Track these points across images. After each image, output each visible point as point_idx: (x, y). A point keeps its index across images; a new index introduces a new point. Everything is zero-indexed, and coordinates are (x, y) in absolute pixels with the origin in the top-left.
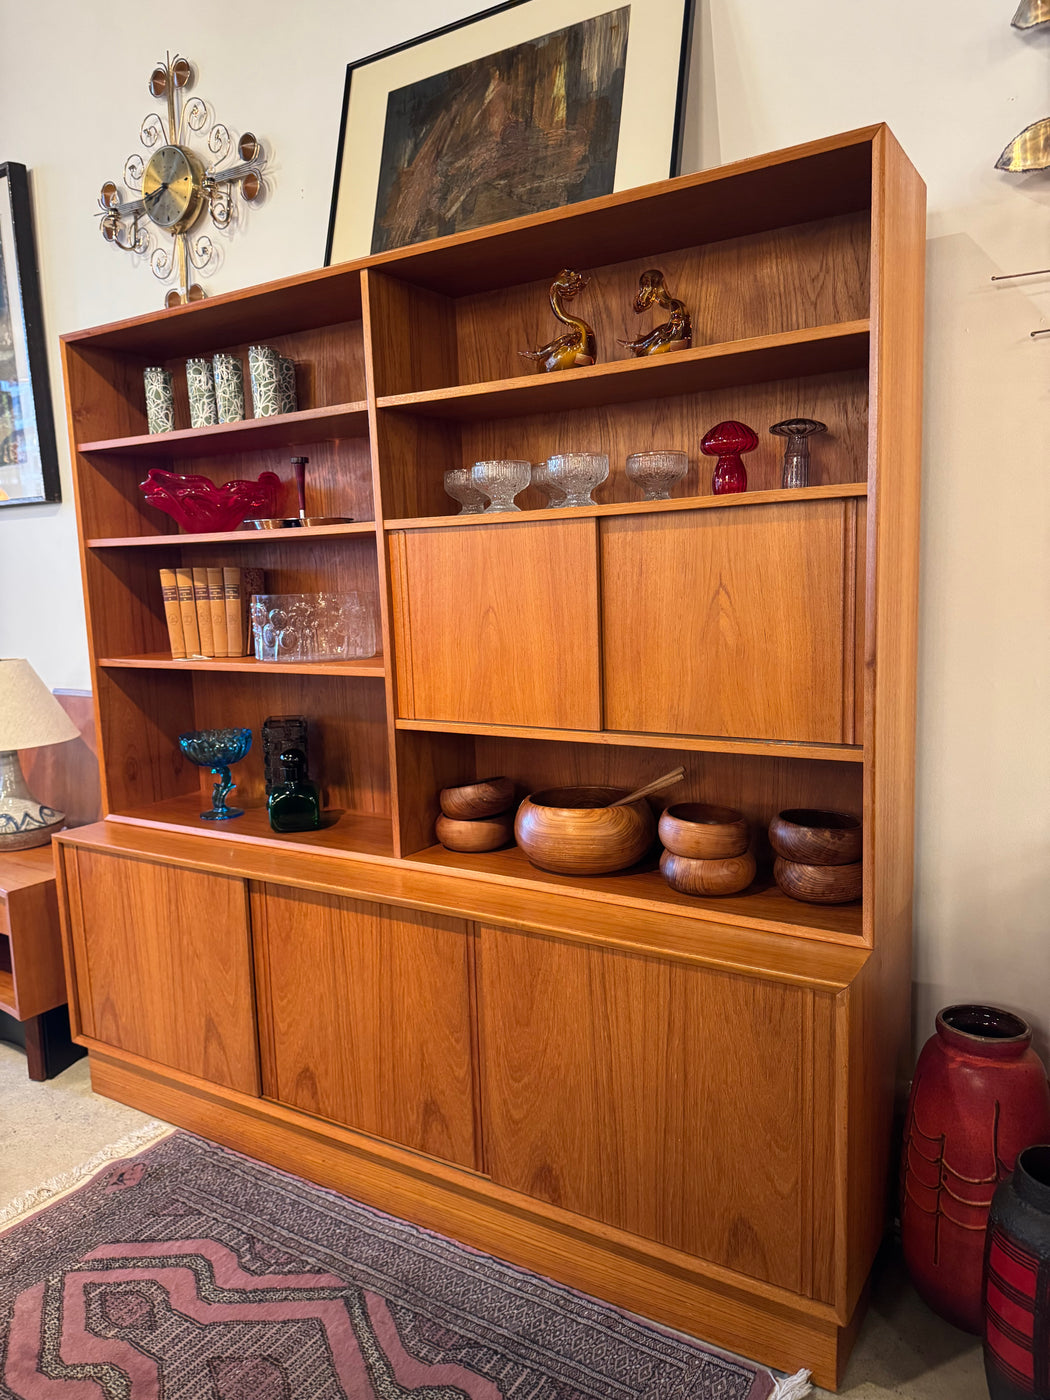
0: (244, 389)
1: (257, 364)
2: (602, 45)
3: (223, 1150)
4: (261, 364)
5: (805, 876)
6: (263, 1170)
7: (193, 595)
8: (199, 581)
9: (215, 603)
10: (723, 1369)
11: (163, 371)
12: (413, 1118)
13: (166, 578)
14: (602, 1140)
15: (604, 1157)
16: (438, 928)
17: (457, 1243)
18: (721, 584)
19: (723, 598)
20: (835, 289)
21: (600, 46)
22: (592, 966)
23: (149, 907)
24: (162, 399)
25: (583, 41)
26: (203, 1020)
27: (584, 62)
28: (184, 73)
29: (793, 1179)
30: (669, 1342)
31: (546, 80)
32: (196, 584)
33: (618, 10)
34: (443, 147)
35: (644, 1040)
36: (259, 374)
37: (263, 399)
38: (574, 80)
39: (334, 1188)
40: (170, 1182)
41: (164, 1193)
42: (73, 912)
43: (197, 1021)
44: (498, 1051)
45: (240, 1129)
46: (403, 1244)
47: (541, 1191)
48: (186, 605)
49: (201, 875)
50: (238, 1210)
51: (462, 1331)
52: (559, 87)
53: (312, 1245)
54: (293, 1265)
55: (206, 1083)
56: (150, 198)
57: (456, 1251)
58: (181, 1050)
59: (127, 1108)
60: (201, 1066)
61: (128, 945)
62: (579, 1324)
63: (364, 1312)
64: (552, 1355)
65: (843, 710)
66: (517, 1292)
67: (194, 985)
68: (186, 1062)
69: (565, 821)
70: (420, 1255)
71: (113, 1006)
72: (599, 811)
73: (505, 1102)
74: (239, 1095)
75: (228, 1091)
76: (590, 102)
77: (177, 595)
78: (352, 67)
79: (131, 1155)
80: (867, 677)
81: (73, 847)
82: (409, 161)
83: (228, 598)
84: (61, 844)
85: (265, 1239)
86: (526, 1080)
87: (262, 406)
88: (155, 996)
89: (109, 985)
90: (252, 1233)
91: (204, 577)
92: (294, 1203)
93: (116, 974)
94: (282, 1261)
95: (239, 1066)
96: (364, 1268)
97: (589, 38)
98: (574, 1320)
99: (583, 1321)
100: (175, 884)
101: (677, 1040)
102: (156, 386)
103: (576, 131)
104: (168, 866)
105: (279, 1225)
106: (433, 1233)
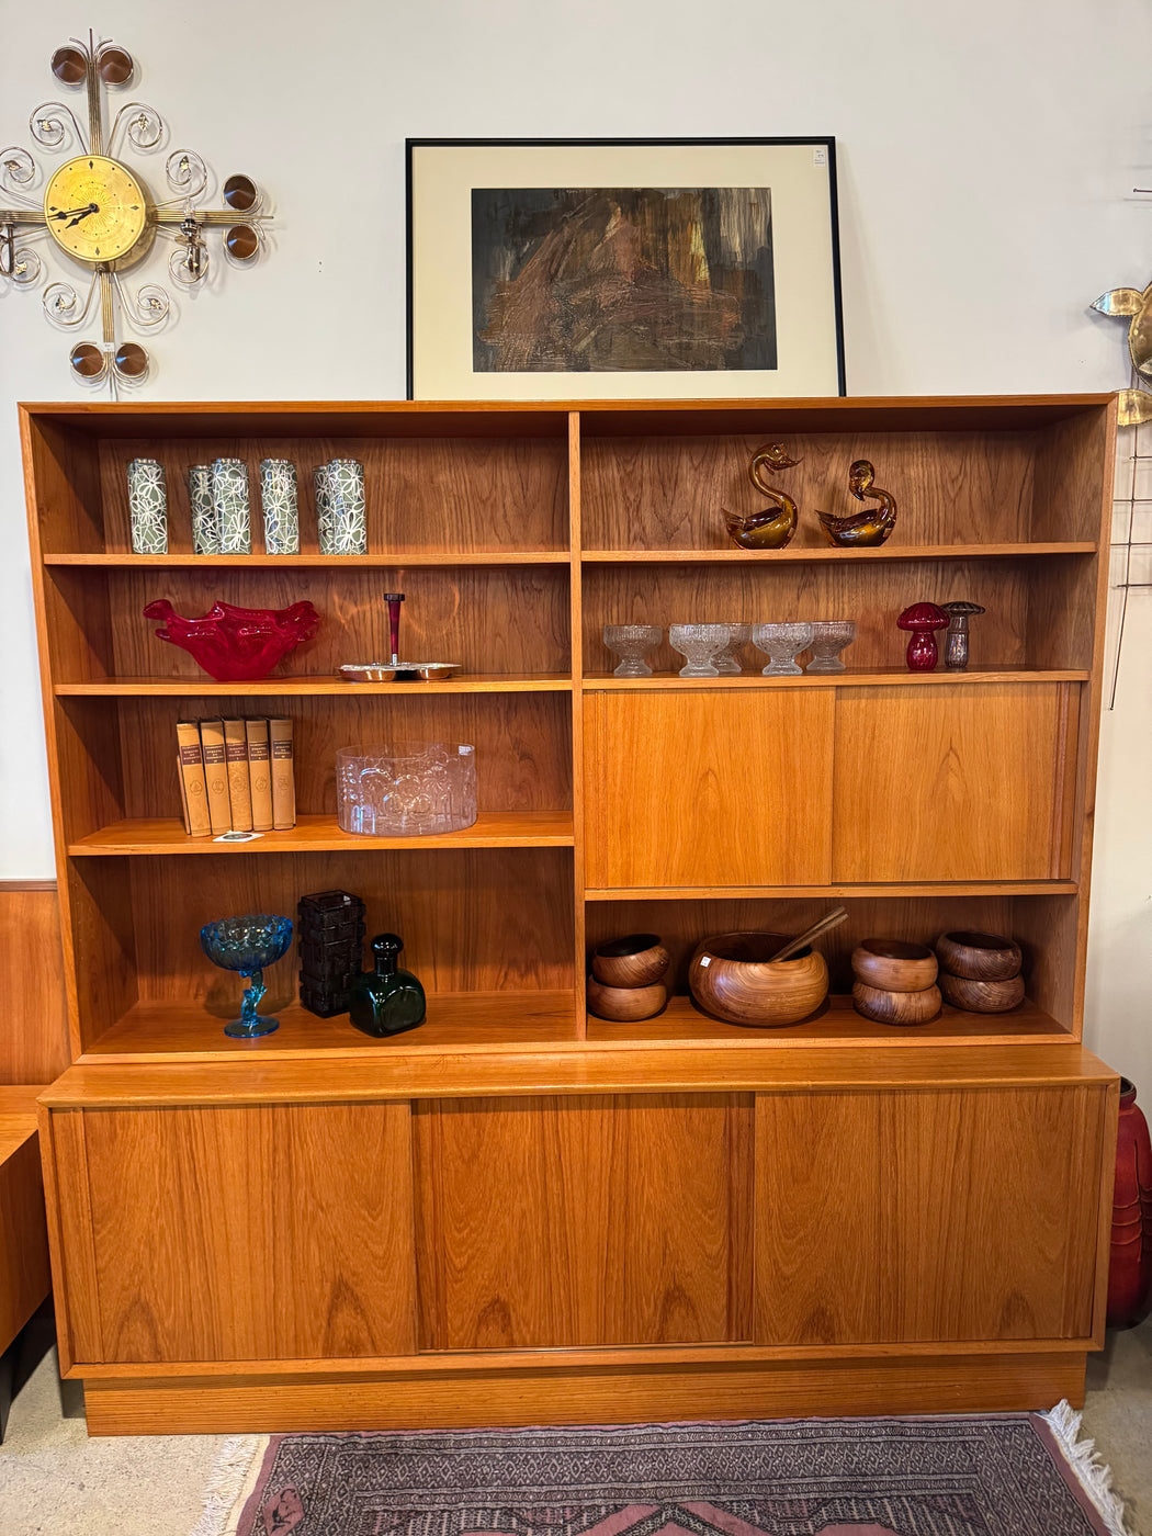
0: (310, 507)
1: (349, 481)
2: (742, 219)
3: (360, 1436)
4: (353, 481)
6: (434, 1437)
7: (225, 755)
8: (233, 736)
9: (259, 767)
10: (1006, 1427)
11: (160, 464)
12: (648, 1312)
13: (186, 735)
14: (882, 1267)
15: (884, 1282)
16: (692, 1106)
17: (711, 1423)
18: (951, 748)
19: (952, 760)
20: (970, 491)
21: (739, 217)
22: (883, 1109)
23: (233, 1164)
24: (160, 501)
25: (719, 208)
26: (328, 1288)
27: (722, 228)
28: (119, 67)
29: (1062, 1245)
30: (952, 1425)
31: (680, 235)
32: (228, 740)
33: (756, 189)
34: (557, 271)
35: (932, 1164)
36: (350, 493)
37: (354, 523)
38: (714, 244)
39: (534, 1423)
40: (341, 1496)
41: (347, 1512)
42: (68, 1201)
43: (317, 1290)
44: (770, 1216)
45: (385, 1403)
46: (663, 1446)
47: (812, 1337)
48: (214, 769)
49: (337, 1108)
50: (458, 1490)
51: (802, 1496)
52: (697, 245)
53: (579, 1487)
54: (585, 1515)
55: (329, 1362)
56: (62, 216)
57: (716, 1429)
58: (283, 1334)
59: (168, 1438)
60: (320, 1344)
61: (185, 1223)
62: (878, 1443)
63: (704, 1524)
64: (888, 1478)
65: (1052, 851)
66: (805, 1441)
67: (314, 1246)
68: (292, 1346)
69: (786, 975)
70: (689, 1449)
71: (145, 1309)
72: (806, 960)
73: (775, 1262)
74: (390, 1360)
75: (370, 1360)
76: (735, 271)
77: (200, 756)
78: (411, 144)
79: (250, 1487)
80: (1086, 825)
81: (75, 1110)
82: (511, 275)
83: (279, 756)
84: (50, 1109)
85: (524, 1504)
86: (802, 1233)
87: (353, 531)
88: (236, 1277)
89: (141, 1283)
90: (503, 1505)
91: (242, 732)
92: (509, 1456)
93: (156, 1266)
94: (568, 1517)
95: (389, 1326)
96: (655, 1484)
97: (728, 207)
98: (872, 1443)
99: (880, 1439)
100: (288, 1125)
101: (964, 1157)
102: (153, 483)
103: (724, 296)
104: (274, 1105)
105: (520, 1485)
106: (679, 1424)
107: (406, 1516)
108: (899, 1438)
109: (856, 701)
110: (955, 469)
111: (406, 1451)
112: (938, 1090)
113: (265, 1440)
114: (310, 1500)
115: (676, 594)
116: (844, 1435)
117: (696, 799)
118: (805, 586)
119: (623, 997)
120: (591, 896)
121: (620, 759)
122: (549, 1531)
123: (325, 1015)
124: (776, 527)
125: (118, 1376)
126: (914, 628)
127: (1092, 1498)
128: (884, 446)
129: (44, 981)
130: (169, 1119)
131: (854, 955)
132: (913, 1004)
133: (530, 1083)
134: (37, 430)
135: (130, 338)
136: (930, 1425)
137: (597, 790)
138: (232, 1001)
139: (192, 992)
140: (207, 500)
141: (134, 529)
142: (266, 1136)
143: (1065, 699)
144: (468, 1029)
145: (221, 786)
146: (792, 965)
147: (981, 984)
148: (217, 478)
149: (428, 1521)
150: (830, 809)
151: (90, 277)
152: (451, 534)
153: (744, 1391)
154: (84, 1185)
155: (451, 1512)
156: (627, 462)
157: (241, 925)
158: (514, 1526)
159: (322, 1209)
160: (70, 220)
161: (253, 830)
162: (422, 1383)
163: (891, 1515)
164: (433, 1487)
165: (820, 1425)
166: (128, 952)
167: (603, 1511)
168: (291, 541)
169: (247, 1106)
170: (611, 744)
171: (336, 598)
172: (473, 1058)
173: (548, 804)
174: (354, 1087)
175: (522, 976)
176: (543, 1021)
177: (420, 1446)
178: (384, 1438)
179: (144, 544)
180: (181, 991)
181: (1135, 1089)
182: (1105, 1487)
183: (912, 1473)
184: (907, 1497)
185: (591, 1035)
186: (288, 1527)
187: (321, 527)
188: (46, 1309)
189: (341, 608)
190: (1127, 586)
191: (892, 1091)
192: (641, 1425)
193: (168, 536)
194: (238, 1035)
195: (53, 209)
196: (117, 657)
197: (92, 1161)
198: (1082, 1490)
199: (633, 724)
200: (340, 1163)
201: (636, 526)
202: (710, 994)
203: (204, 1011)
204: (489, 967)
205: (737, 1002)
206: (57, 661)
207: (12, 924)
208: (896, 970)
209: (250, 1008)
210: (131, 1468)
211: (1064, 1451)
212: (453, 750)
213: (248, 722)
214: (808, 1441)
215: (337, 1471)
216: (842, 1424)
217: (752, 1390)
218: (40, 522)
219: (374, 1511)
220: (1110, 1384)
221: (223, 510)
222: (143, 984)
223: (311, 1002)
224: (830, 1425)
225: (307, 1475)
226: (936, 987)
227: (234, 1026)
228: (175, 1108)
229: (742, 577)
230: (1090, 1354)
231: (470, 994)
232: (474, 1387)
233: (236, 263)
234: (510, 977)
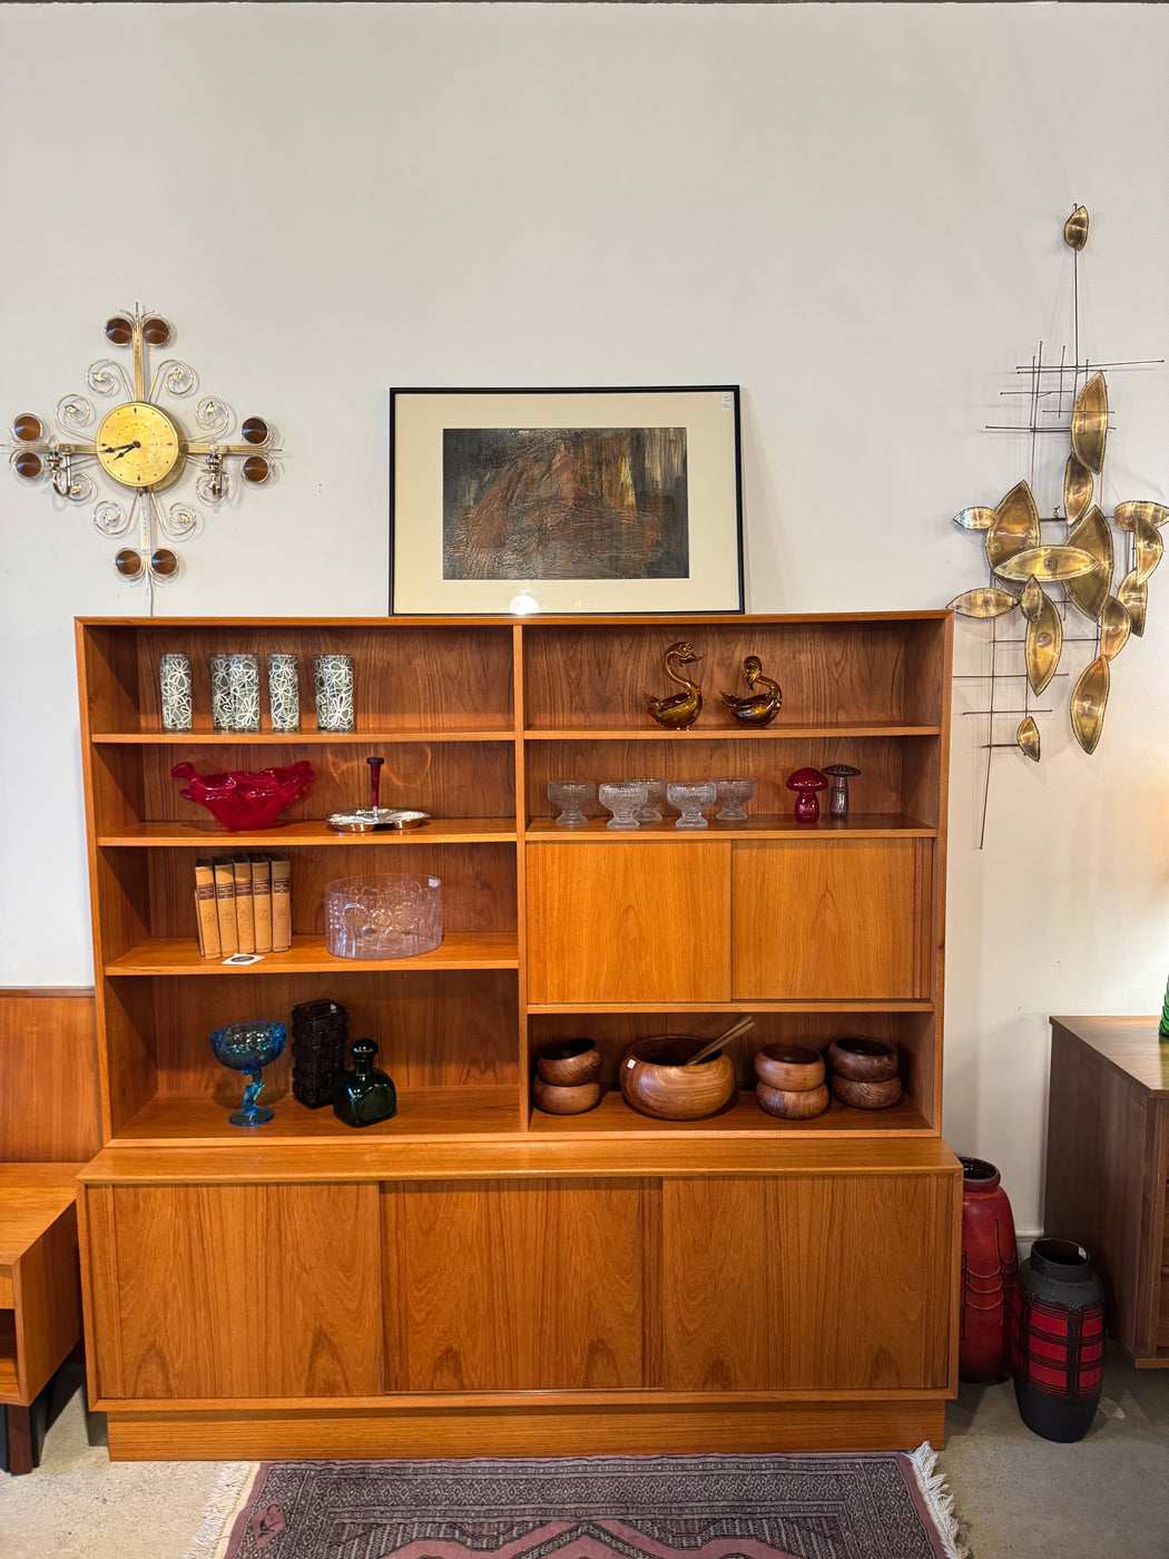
0: (308, 689)
1: (340, 671)
2: (663, 452)
3: (335, 1464)
4: (343, 671)
5: (869, 1092)
6: (397, 1465)
7: (234, 891)
8: (241, 876)
9: (261, 901)
10: (876, 1464)
11: (186, 657)
12: (576, 1361)
13: (203, 876)
14: (770, 1325)
15: (772, 1338)
17: (628, 1457)
18: (827, 889)
19: (829, 900)
20: (851, 672)
21: (660, 452)
22: (768, 1192)
23: (234, 1232)
24: (186, 687)
25: (645, 443)
26: (310, 1337)
27: (647, 461)
28: (158, 332)
29: (920, 1308)
30: (830, 1461)
31: (613, 468)
32: (237, 879)
33: (675, 429)
34: (512, 497)
35: (809, 1238)
36: (340, 681)
37: (343, 704)
38: (640, 475)
39: (481, 1455)
40: (316, 1511)
41: (321, 1523)
42: (98, 1261)
43: (301, 1338)
44: (676, 1280)
45: (357, 1436)
46: (586, 1475)
47: (712, 1384)
48: (224, 903)
49: (318, 1187)
50: (413, 1508)
51: (696, 1517)
52: (626, 475)
53: (513, 1507)
54: (515, 1528)
55: (310, 1400)
56: (111, 450)
57: (632, 1462)
58: (273, 1376)
59: (176, 1463)
60: (303, 1383)
61: (193, 1281)
62: (766, 1475)
63: (612, 1537)
64: (770, 1504)
65: (913, 975)
66: (704, 1473)
67: (299, 1302)
68: (280, 1386)
69: (696, 1077)
70: (607, 1478)
71: (160, 1354)
72: (714, 1063)
73: (681, 1320)
74: (361, 1399)
75: (345, 1399)
76: (657, 496)
77: (214, 891)
78: (394, 392)
79: (242, 1504)
80: (938, 955)
81: (106, 1186)
82: (475, 500)
83: (279, 891)
84: (87, 1186)
85: (466, 1520)
86: (702, 1296)
87: (342, 711)
88: (235, 1327)
89: (156, 1331)
90: (448, 1520)
91: (248, 872)
92: (457, 1482)
93: (169, 1316)
94: (502, 1530)
95: (360, 1370)
96: (576, 1505)
97: (651, 443)
98: (761, 1475)
99: (768, 1472)
100: (279, 1202)
101: (836, 1234)
102: (180, 672)
103: (649, 517)
104: (267, 1185)
105: (465, 1505)
106: (601, 1457)
107: (369, 1528)
108: (784, 1472)
109: (748, 851)
110: (838, 655)
111: (372, 1476)
112: (813, 1176)
113: (256, 1466)
114: (291, 1513)
116: (738, 1468)
117: (619, 929)
118: (716, 748)
119: (563, 1094)
120: (534, 1009)
121: (556, 896)
122: (485, 1541)
123: (313, 1107)
124: (684, 708)
125: (136, 1409)
126: (798, 789)
127: (936, 1521)
128: (778, 636)
129: (80, 1073)
130: (182, 1195)
131: (757, 1060)
132: (802, 1101)
133: (478, 1169)
134: (89, 637)
135: (164, 544)
136: (812, 1461)
137: (538, 922)
138: (236, 1092)
139: (203, 1084)
140: (225, 682)
141: (164, 709)
142: (261, 1209)
143: (919, 851)
144: (431, 1121)
145: (230, 917)
146: (702, 1067)
147: (864, 1085)
148: (233, 669)
149: (387, 1531)
150: (729, 938)
151: (133, 496)
152: (425, 705)
153: (657, 1430)
154: (112, 1249)
155: (406, 1525)
156: (570, 648)
157: (245, 1030)
158: (457, 1536)
159: (306, 1271)
160: (117, 453)
161: (255, 953)
162: (386, 1419)
163: (767, 1532)
164: (393, 1505)
165: (719, 1460)
166: (151, 1052)
167: (531, 1525)
168: (292, 718)
169: (245, 1184)
170: (549, 884)
171: (330, 757)
172: (434, 1146)
174: (334, 1170)
175: (482, 1073)
176: (491, 1114)
177: (383, 1473)
178: (356, 1465)
179: (173, 721)
180: (195, 1084)
181: (999, 1176)
182: (947, 1512)
183: (790, 1499)
184: (782, 1518)
185: (535, 1126)
186: (272, 1535)
187: (318, 703)
188: (78, 1355)
189: (334, 764)
190: (990, 746)
191: (775, 1177)
192: (571, 1458)
193: (192, 713)
194: (240, 1124)
195: (104, 445)
196: (147, 805)
197: (119, 1229)
198: (929, 1514)
199: (567, 869)
200: (321, 1233)
201: (577, 698)
202: (634, 1092)
203: (212, 1101)
204: (454, 1065)
205: (655, 1100)
206: (100, 818)
207: (55, 1025)
208: (788, 1072)
209: (250, 1100)
210: (145, 1486)
211: (920, 1483)
212: (425, 884)
213: (254, 864)
214: (708, 1473)
215: (314, 1490)
216: (738, 1460)
217: (662, 1430)
218: (90, 709)
219: (343, 1523)
220: (972, 1430)
221: (238, 695)
222: (162, 1077)
223: (301, 1095)
224: (728, 1460)
225: (289, 1494)
226: (824, 1087)
227: (237, 1116)
228: (187, 1185)
230: (947, 1401)
231: (437, 1088)
232: (432, 1423)
233: (251, 485)
234: (471, 1073)
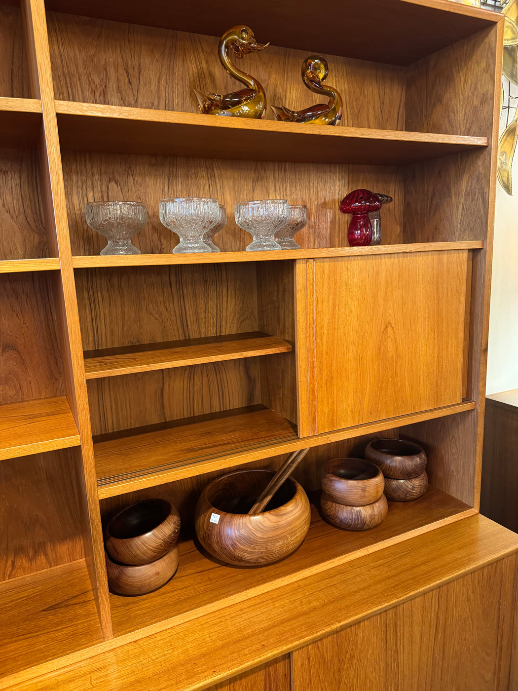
20: (368, 109)
22: (388, 623)
69: (288, 518)
72: (298, 498)
80: (482, 358)
112: (424, 595)
115: (150, 181)
118: (258, 180)
126: (354, 212)
132: (375, 512)
173: (40, 393)
175: (31, 560)
176: (61, 617)
185: (117, 624)
229: (207, 168)
234: (18, 563)
